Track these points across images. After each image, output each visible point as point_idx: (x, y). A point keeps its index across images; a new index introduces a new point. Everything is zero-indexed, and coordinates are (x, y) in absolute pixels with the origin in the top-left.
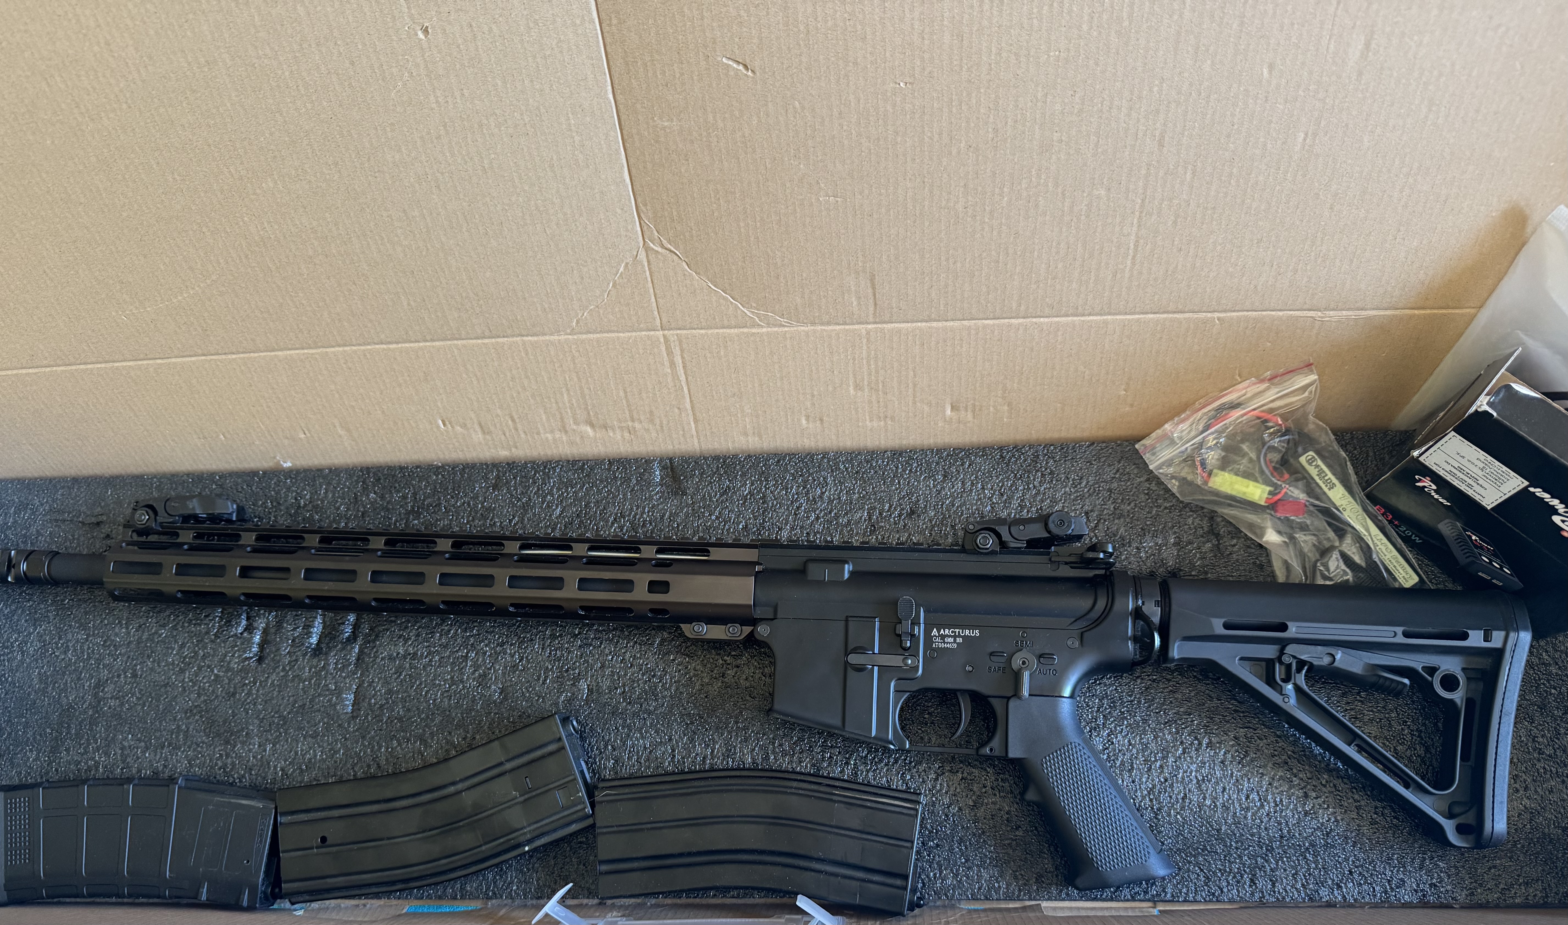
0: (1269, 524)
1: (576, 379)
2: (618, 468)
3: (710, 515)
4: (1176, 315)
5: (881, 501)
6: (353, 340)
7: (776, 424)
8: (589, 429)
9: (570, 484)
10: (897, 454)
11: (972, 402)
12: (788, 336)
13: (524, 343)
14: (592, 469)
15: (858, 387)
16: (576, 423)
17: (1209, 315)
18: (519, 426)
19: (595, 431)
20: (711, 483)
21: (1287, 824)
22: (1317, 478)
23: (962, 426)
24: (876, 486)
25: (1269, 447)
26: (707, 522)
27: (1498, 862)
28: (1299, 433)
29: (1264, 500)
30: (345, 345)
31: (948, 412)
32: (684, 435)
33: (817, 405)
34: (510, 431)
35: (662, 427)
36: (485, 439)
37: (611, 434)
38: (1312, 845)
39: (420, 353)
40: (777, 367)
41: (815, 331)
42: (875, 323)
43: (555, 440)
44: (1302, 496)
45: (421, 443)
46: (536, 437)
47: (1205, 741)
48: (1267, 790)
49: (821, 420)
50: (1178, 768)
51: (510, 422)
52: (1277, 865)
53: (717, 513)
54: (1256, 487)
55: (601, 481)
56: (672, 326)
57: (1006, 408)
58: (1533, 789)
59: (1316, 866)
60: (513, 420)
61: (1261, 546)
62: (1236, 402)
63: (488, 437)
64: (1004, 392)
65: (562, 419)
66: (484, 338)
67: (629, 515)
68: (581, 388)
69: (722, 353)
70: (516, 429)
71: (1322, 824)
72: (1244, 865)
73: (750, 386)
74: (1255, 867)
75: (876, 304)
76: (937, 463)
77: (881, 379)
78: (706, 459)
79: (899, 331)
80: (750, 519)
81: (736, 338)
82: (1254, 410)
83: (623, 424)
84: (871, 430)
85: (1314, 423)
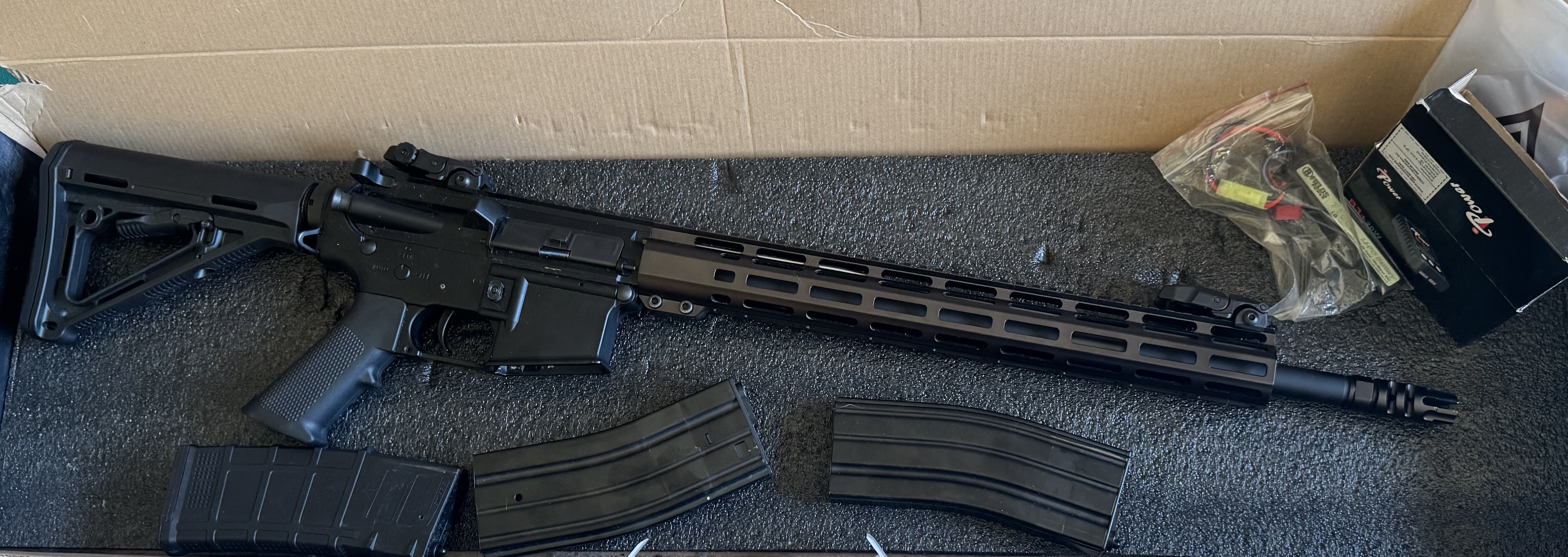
0: (1270, 227)
1: (646, 81)
2: (679, 168)
3: (763, 212)
4: (1185, 37)
5: (920, 201)
6: (446, 38)
7: (826, 128)
8: (653, 130)
9: (634, 181)
10: (936, 159)
11: (1005, 112)
12: (841, 46)
13: (602, 46)
14: (655, 167)
15: (902, 95)
16: (642, 122)
17: (1214, 37)
18: (589, 124)
19: (658, 130)
20: (765, 182)
21: (1277, 491)
22: (1312, 188)
23: (995, 134)
24: (916, 188)
25: (1270, 160)
26: (760, 218)
27: (1463, 526)
28: (1297, 148)
29: (1264, 205)
30: (438, 43)
31: (983, 121)
32: (740, 137)
33: (864, 112)
34: (580, 128)
35: (720, 128)
36: (556, 136)
37: (673, 134)
38: (1301, 510)
39: (506, 53)
40: (829, 75)
41: (865, 43)
42: (920, 37)
43: (620, 138)
44: (1298, 202)
45: (496, 139)
46: (603, 134)
47: (1207, 417)
48: (1260, 462)
49: (868, 125)
50: (1181, 442)
51: (581, 121)
52: (1268, 527)
53: (770, 209)
54: (1256, 193)
55: (664, 180)
56: (738, 35)
57: (1035, 118)
58: (1494, 463)
59: (1303, 528)
60: (584, 119)
61: (1261, 248)
62: (1240, 118)
63: (559, 134)
64: (1034, 103)
65: (629, 118)
66: (566, 41)
67: (689, 210)
68: (649, 90)
69: (781, 61)
70: (586, 127)
71: (1309, 492)
72: (1239, 526)
73: (804, 92)
74: (1248, 528)
75: (921, 20)
76: (973, 168)
77: (923, 88)
78: (760, 160)
79: (941, 45)
80: (800, 215)
81: (794, 47)
82: (1257, 125)
83: (685, 125)
84: (913, 136)
85: (1312, 139)
